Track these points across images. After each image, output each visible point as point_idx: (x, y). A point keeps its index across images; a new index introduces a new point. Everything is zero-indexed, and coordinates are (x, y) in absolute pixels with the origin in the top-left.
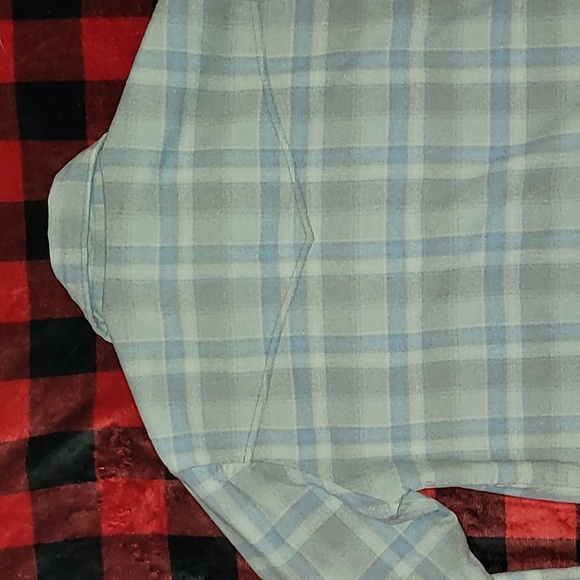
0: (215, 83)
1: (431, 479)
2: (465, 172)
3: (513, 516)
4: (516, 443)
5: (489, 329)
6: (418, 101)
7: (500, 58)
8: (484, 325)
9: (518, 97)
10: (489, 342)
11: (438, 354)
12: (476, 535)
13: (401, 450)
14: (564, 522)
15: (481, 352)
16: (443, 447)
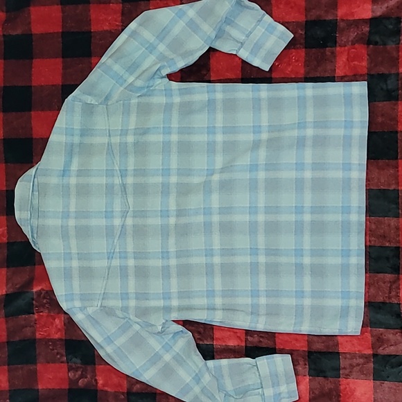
0: (87, 140)
1: (175, 316)
2: (196, 180)
3: (217, 334)
4: (218, 301)
5: (206, 249)
6: (174, 149)
7: (211, 130)
8: (204, 248)
9: (219, 147)
10: (206, 256)
11: (183, 261)
12: (201, 343)
13: (167, 303)
14: (239, 337)
15: (202, 260)
16: (186, 302)
